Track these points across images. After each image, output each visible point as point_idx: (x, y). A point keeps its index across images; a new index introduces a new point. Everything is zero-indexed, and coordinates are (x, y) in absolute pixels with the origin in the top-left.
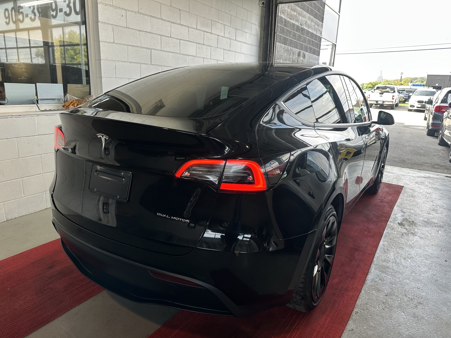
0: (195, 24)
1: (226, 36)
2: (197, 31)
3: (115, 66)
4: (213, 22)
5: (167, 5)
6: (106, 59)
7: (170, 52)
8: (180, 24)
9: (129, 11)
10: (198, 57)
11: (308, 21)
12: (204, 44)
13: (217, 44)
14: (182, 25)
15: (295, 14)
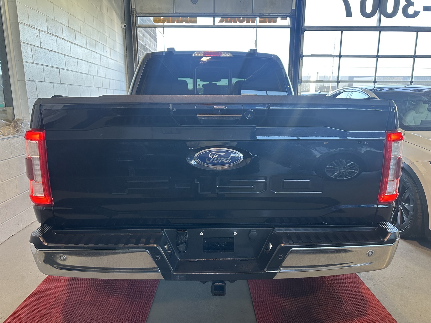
0: (85, 44)
1: (105, 55)
2: (87, 50)
3: (36, 86)
4: (96, 42)
5: (66, 26)
6: (29, 79)
7: (72, 71)
8: (76, 44)
9: (41, 31)
10: (89, 75)
11: (149, 42)
12: (92, 63)
13: (100, 63)
14: (77, 45)
15: (142, 35)
